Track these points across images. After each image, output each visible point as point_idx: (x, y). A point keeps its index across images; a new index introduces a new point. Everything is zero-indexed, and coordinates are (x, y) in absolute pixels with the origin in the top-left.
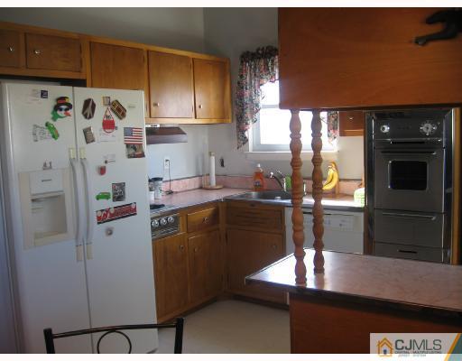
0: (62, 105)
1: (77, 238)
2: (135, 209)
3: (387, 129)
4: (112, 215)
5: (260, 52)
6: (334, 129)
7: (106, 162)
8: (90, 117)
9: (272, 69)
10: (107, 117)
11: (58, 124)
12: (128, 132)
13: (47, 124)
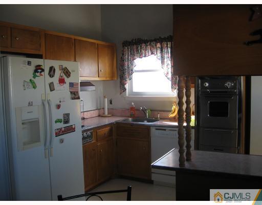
0: (38, 69)
1: (45, 145)
2: (74, 128)
3: (207, 84)
4: (63, 132)
5: (134, 41)
6: (175, 84)
7: (60, 102)
8: (53, 77)
9: (141, 51)
10: (61, 77)
11: (36, 80)
12: (71, 85)
13: (30, 80)
